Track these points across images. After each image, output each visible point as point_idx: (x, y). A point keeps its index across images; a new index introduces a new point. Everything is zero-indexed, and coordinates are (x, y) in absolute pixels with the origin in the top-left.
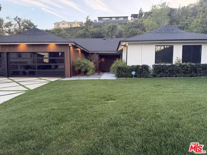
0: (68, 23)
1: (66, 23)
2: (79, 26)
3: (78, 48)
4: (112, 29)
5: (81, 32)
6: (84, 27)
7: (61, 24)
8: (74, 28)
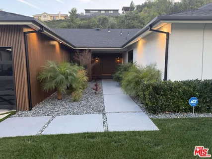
0: (51, 16)
1: (48, 15)
2: (63, 19)
3: (54, 40)
4: (103, 22)
5: (65, 24)
6: (69, 20)
7: (42, 16)
8: (58, 20)
